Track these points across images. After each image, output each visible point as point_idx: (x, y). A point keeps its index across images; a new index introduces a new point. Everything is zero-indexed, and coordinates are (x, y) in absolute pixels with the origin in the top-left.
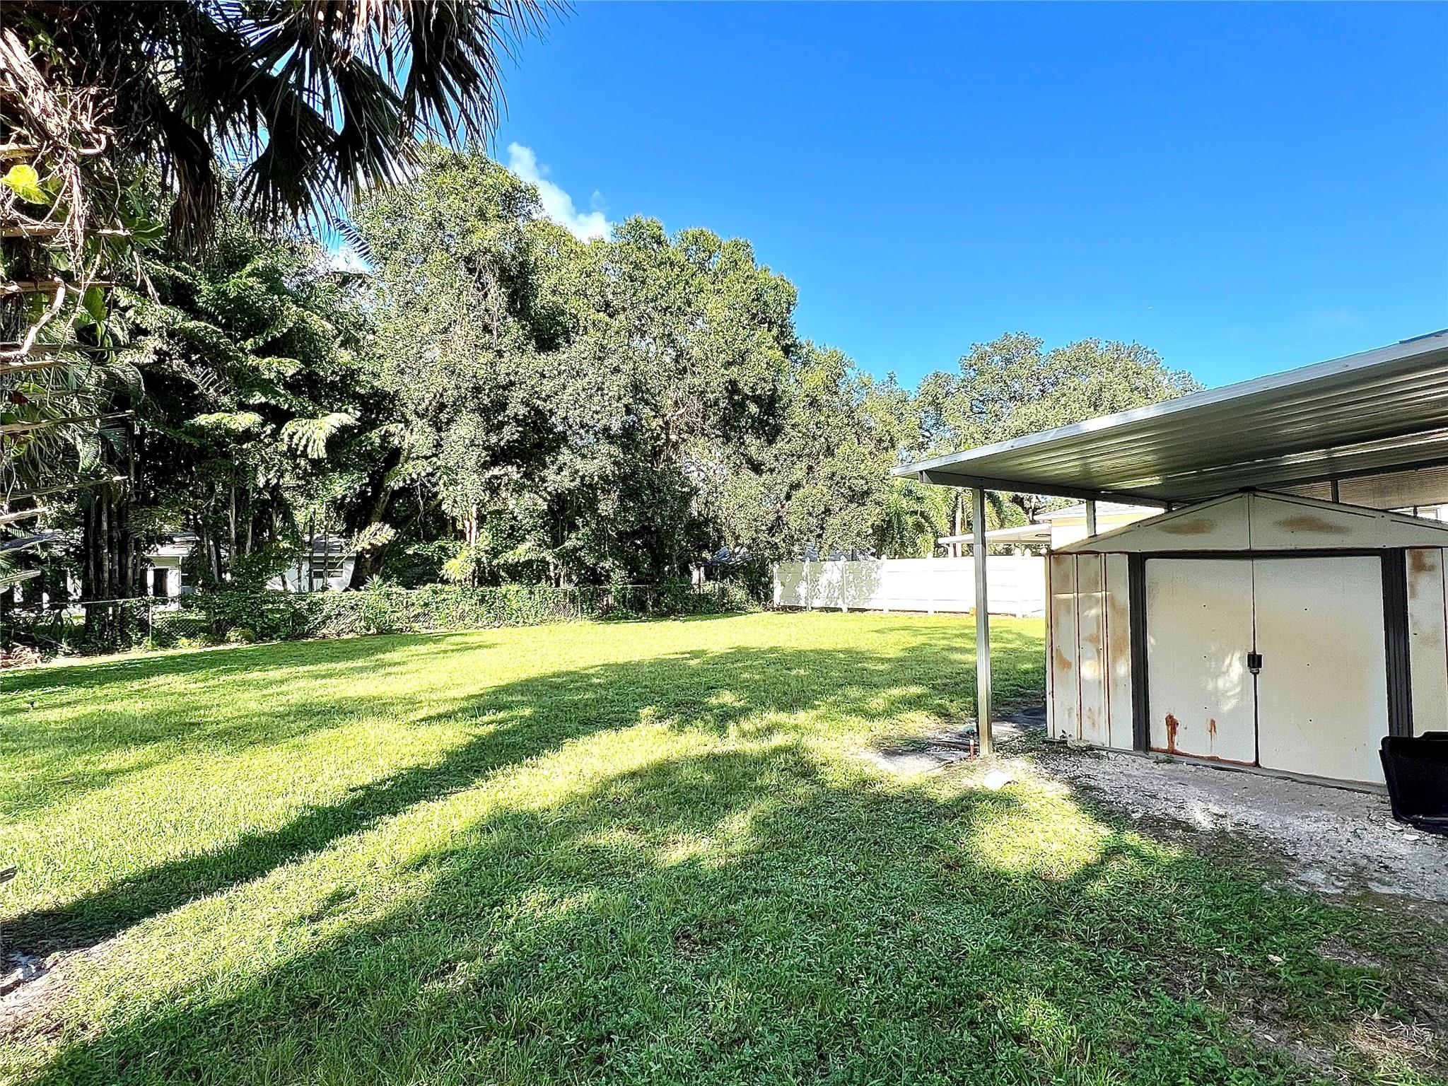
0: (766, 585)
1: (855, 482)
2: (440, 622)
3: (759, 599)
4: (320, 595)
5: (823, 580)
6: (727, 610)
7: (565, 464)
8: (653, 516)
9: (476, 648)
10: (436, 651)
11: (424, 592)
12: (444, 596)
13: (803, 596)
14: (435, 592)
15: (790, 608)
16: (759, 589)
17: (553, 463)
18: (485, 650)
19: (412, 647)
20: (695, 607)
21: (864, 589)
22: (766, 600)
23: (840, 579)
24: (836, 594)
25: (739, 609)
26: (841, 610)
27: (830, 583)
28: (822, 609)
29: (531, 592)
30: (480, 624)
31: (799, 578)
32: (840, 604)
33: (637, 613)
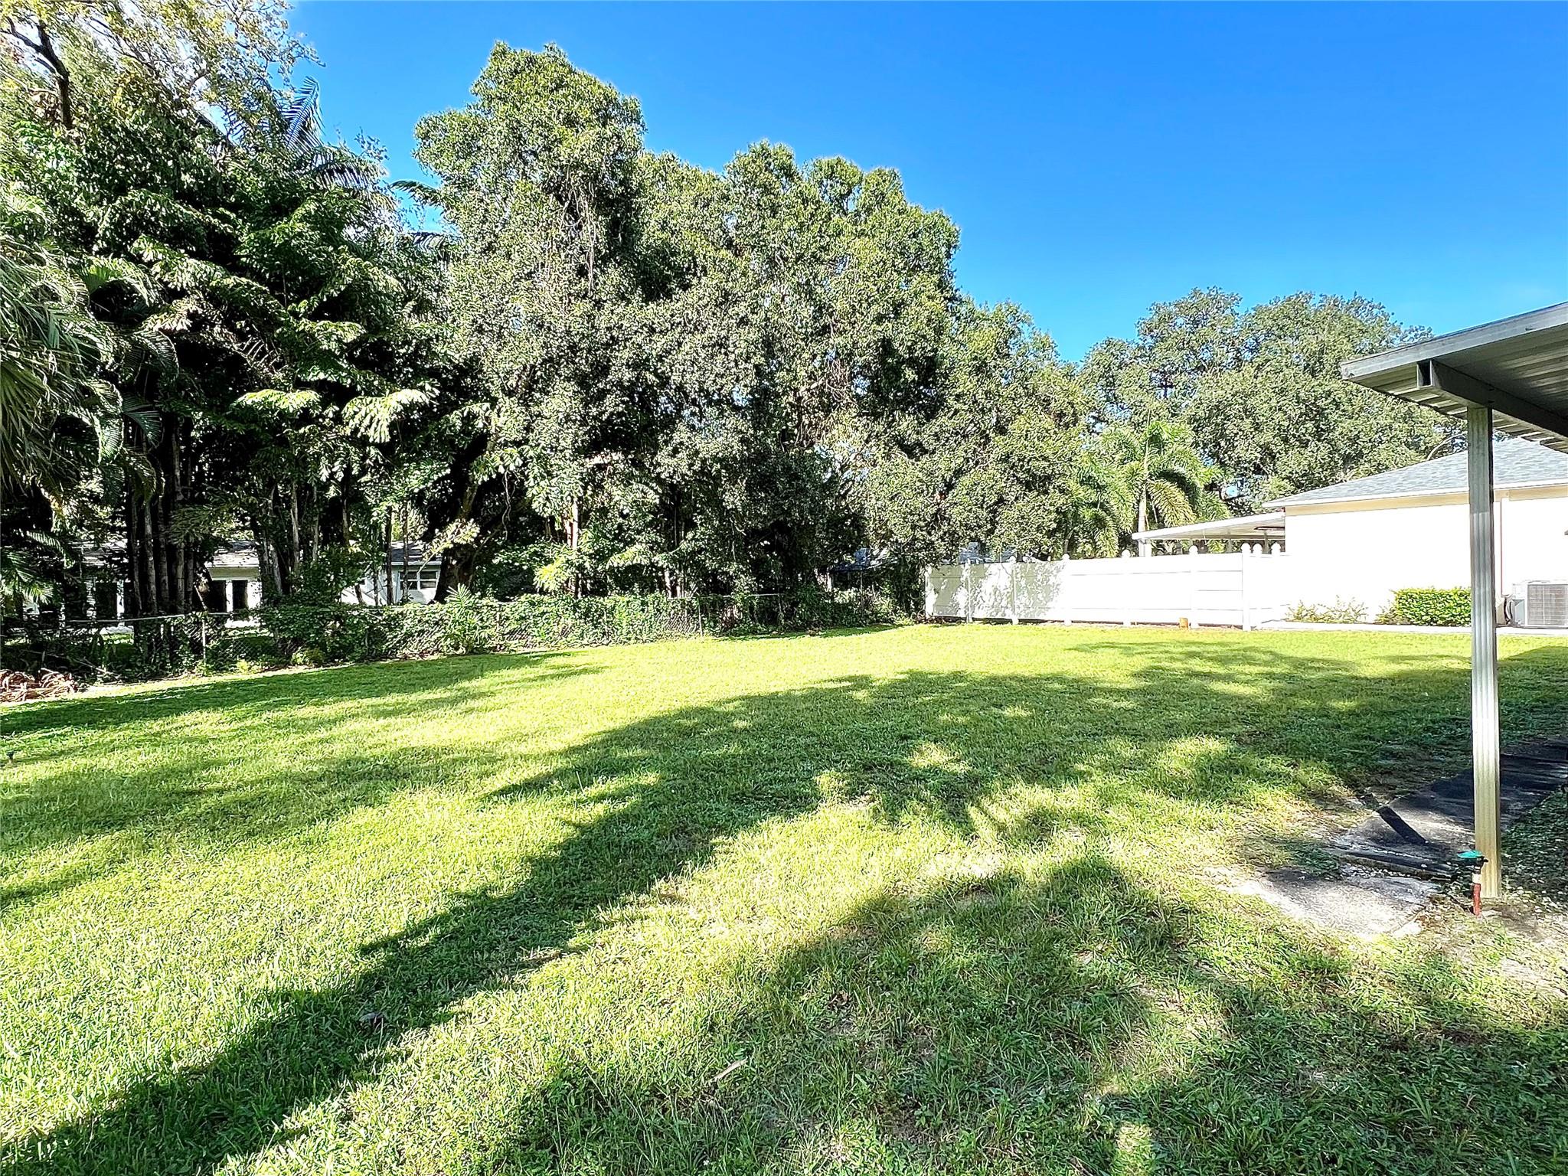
0: (917, 593)
1: (1033, 463)
2: (539, 639)
3: (908, 609)
4: (398, 609)
5: (987, 586)
6: (872, 622)
7: (681, 443)
8: (789, 508)
9: (581, 672)
10: (532, 676)
11: (520, 604)
12: (543, 608)
13: (962, 605)
14: (532, 604)
15: (947, 619)
16: (908, 598)
17: (666, 443)
18: (591, 676)
19: (504, 672)
20: (833, 618)
21: (1040, 596)
22: (917, 610)
23: (1008, 584)
24: (1004, 604)
25: (886, 621)
26: (1010, 621)
27: (996, 589)
28: (987, 621)
29: (644, 603)
30: (585, 642)
31: (956, 584)
32: (1009, 615)
33: (767, 627)
